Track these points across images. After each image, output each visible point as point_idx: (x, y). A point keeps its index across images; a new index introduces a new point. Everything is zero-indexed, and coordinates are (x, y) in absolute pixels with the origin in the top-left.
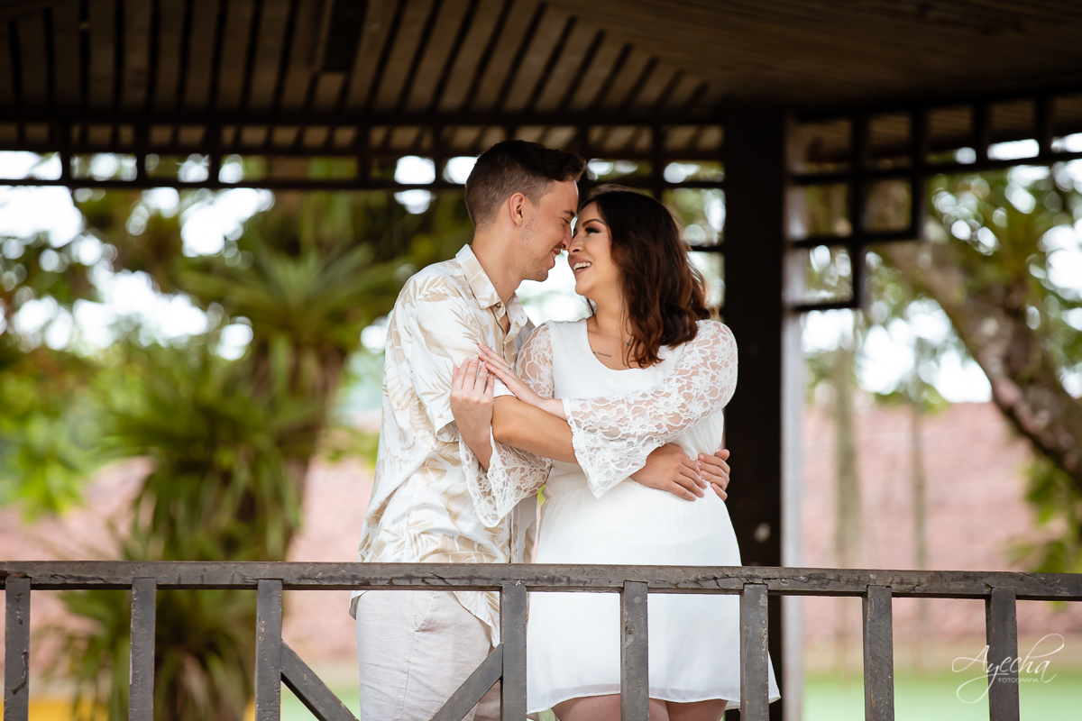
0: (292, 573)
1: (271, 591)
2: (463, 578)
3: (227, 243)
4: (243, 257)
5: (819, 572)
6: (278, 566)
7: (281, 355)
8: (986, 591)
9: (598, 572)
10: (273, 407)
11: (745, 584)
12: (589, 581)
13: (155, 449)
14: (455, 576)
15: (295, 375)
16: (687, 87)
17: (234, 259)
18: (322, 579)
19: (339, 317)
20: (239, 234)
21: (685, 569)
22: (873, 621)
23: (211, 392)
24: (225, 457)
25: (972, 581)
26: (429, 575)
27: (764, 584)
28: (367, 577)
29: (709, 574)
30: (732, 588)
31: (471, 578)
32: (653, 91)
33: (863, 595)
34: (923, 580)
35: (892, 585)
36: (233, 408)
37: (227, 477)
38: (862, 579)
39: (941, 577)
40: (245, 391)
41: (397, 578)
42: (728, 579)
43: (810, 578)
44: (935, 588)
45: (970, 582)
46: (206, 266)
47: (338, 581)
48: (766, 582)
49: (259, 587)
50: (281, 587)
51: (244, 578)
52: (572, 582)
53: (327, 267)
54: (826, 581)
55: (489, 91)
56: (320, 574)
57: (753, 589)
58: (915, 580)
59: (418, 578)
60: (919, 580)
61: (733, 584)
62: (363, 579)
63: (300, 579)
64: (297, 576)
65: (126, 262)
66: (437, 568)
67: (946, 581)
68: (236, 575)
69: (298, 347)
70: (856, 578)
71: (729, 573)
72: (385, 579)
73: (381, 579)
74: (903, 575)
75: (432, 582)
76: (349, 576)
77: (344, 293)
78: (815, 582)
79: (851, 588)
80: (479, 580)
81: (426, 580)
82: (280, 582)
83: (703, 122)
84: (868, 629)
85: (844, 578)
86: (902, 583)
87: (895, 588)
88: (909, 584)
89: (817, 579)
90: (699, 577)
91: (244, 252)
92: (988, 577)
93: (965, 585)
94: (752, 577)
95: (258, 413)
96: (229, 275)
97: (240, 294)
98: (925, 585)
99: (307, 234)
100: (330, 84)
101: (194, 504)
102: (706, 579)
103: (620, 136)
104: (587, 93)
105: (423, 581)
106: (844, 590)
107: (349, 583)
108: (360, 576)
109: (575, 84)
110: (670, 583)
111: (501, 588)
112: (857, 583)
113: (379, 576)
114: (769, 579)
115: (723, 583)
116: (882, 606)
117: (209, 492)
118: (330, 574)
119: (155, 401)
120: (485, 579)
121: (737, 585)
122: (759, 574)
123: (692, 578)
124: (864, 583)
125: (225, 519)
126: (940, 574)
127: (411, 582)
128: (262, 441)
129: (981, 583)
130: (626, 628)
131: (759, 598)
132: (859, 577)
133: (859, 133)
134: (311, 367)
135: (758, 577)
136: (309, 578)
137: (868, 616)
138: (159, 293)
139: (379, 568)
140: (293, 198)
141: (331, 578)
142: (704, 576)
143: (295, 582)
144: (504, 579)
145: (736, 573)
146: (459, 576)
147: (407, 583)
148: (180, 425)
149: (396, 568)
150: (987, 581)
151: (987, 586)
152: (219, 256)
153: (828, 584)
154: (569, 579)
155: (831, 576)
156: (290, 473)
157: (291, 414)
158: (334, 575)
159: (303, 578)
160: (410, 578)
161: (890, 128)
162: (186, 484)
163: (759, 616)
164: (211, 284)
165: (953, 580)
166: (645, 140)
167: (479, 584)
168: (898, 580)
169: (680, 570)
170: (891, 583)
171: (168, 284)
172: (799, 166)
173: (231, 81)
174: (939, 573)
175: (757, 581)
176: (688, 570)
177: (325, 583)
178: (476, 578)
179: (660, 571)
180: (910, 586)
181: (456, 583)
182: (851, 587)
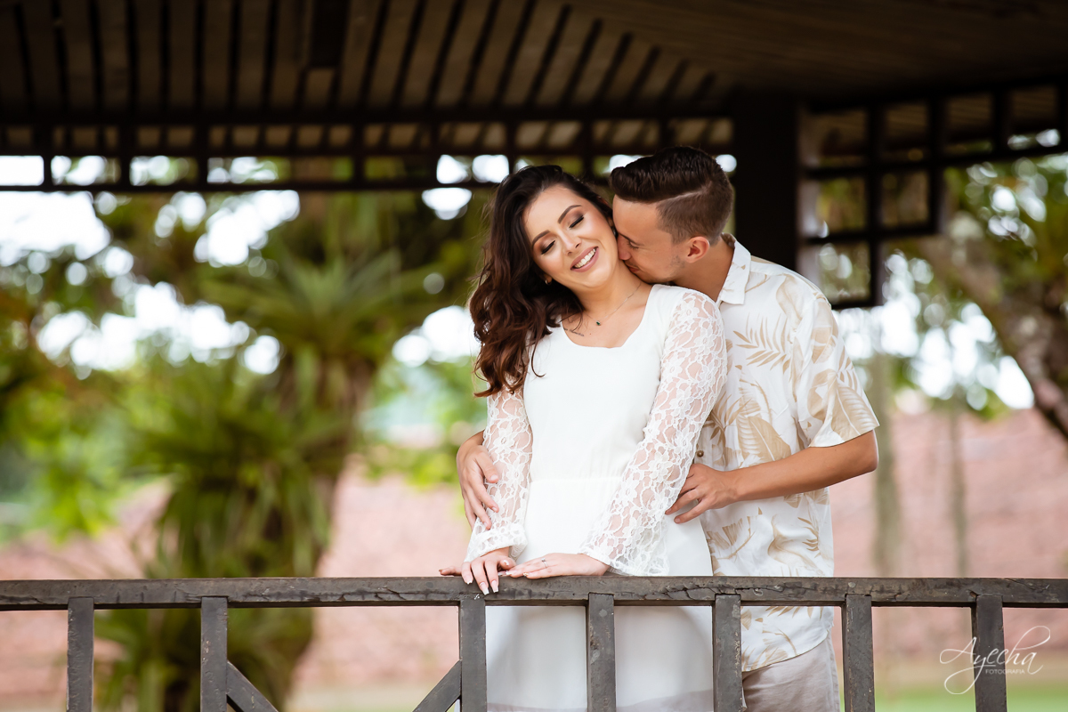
0: (237, 590)
1: (215, 610)
2: (418, 593)
3: (252, 253)
4: (268, 267)
5: (795, 581)
6: (223, 583)
7: (308, 368)
8: (971, 599)
9: (561, 585)
10: (299, 421)
11: (716, 594)
12: (551, 593)
13: (179, 467)
14: (410, 590)
15: (322, 388)
16: (693, 78)
17: (260, 269)
18: (269, 596)
19: (367, 327)
20: (263, 243)
21: (652, 580)
22: (852, 631)
23: (234, 406)
24: (251, 474)
25: (957, 588)
26: (383, 590)
27: (736, 594)
28: (317, 593)
29: (679, 585)
30: (703, 599)
31: (427, 593)
32: (657, 83)
33: (842, 604)
34: (904, 588)
35: (872, 594)
36: (258, 423)
37: (252, 495)
38: (840, 587)
39: (924, 584)
40: (271, 405)
41: (349, 594)
42: (699, 590)
43: (785, 587)
44: (917, 597)
45: (954, 589)
46: (229, 276)
47: (286, 598)
48: (738, 592)
49: (203, 605)
50: (226, 605)
51: (186, 596)
52: (534, 595)
53: (353, 274)
54: (802, 590)
55: (486, 85)
56: (267, 591)
57: (725, 600)
58: (896, 588)
59: (371, 593)
60: (900, 588)
61: (704, 595)
62: (313, 595)
63: (246, 596)
64: (242, 593)
65: (148, 273)
66: (391, 582)
67: (928, 588)
68: (178, 592)
69: (324, 358)
70: (834, 587)
71: (699, 583)
72: (336, 595)
73: (332, 595)
74: (883, 583)
75: (386, 597)
76: (298, 593)
77: (371, 302)
78: (791, 591)
79: (829, 598)
80: (435, 595)
81: (380, 595)
82: (225, 600)
83: (712, 115)
84: (847, 641)
85: (821, 587)
86: (882, 591)
87: (875, 597)
88: (889, 592)
89: (793, 588)
90: (668, 588)
91: (269, 260)
92: (973, 584)
93: (949, 592)
94: (723, 587)
95: (284, 428)
96: (253, 285)
97: (263, 305)
98: (906, 593)
99: (332, 240)
100: (320, 80)
101: (220, 522)
102: (675, 590)
103: (628, 130)
104: (589, 87)
105: (376, 596)
106: (821, 599)
107: (298, 600)
108: (310, 592)
109: (576, 77)
110: (638, 595)
111: (459, 602)
112: (835, 591)
113: (329, 592)
114: (742, 589)
115: (693, 595)
116: (861, 616)
117: (234, 510)
118: (278, 590)
119: (178, 417)
120: (442, 593)
121: (708, 596)
122: (732, 584)
123: (661, 589)
124: (842, 591)
125: (251, 538)
126: (922, 581)
127: (363, 598)
128: (288, 456)
129: (966, 590)
130: (592, 643)
131: (732, 609)
132: (837, 586)
133: (875, 125)
134: (338, 380)
135: (729, 587)
136: (255, 595)
137: (847, 627)
138: (183, 305)
139: (329, 583)
140: (318, 201)
141: (279, 595)
142: (673, 586)
143: (241, 600)
144: (461, 593)
145: (707, 583)
146: (414, 590)
147: (359, 599)
148: (204, 439)
149: (348, 583)
150: (972, 588)
151: (972, 593)
152: (243, 266)
153: (805, 592)
154: (530, 592)
155: (808, 585)
156: (318, 489)
157: (318, 428)
158: (282, 592)
159: (249, 595)
160: (362, 593)
161: (907, 118)
162: (210, 503)
163: (732, 629)
164: (237, 294)
165: (936, 587)
166: (652, 136)
167: (436, 599)
168: (878, 588)
169: (647, 581)
170: (871, 591)
171: (191, 296)
172: (813, 160)
173: (216, 78)
174: (921, 579)
175: (729, 591)
176: (656, 581)
177: (273, 600)
178: (432, 592)
179: (627, 582)
180: (890, 594)
181: (410, 598)
182: (828, 596)
